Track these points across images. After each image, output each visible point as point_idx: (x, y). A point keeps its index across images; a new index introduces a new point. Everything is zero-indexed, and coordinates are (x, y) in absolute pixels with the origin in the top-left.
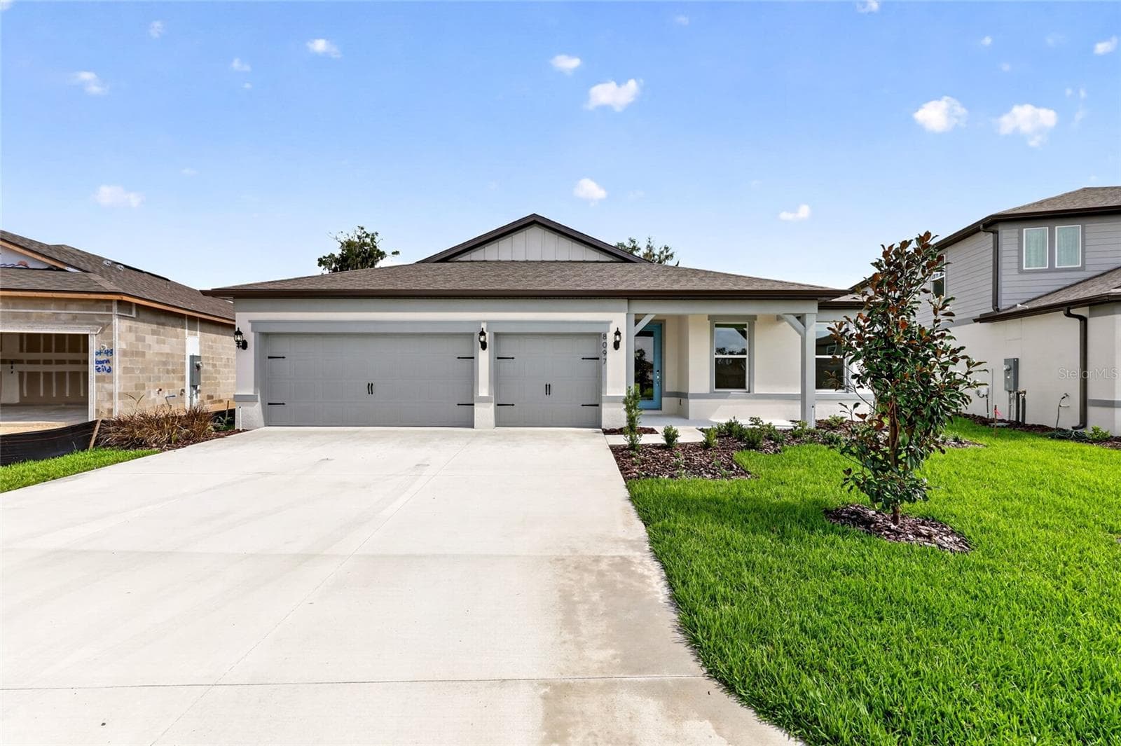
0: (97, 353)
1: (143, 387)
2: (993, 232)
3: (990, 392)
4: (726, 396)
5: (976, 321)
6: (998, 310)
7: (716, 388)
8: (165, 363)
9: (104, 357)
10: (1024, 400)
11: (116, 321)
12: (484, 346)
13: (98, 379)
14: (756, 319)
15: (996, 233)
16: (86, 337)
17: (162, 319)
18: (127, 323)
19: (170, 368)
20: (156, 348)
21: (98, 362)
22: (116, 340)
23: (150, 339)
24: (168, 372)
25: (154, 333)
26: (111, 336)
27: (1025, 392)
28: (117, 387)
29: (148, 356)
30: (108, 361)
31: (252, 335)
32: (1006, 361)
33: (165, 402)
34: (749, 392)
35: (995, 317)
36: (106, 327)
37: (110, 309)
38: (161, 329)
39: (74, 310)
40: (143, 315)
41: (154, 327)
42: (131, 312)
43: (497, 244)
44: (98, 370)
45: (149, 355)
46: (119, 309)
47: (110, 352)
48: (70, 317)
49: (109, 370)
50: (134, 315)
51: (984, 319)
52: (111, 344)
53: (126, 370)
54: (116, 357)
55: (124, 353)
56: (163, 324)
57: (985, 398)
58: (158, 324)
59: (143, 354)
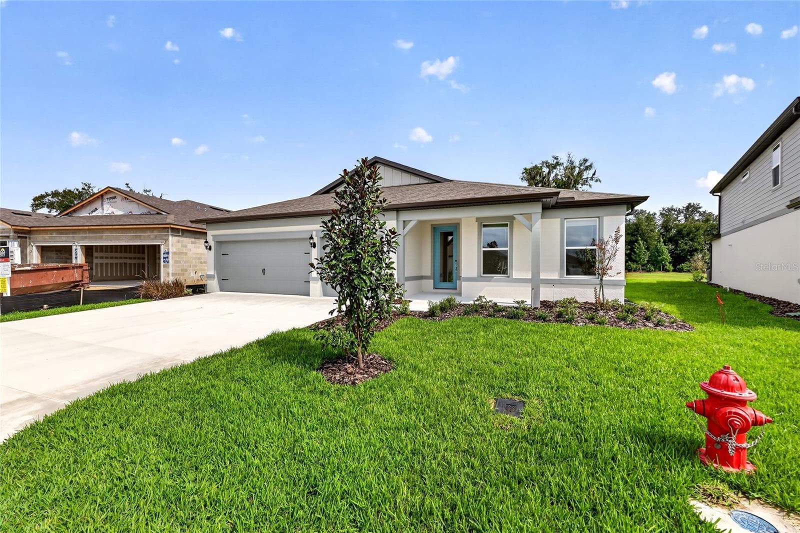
0: (164, 254)
1: (186, 270)
4: (490, 280)
7: (484, 273)
8: (199, 258)
9: (166, 256)
11: (170, 238)
12: (314, 246)
13: (164, 266)
16: (159, 245)
17: (198, 236)
18: (177, 238)
19: (203, 261)
20: (194, 250)
21: (164, 258)
22: (170, 247)
23: (190, 246)
24: (201, 263)
25: (192, 243)
26: (168, 246)
28: (171, 270)
29: (188, 255)
30: (167, 257)
31: (213, 242)
33: (199, 278)
34: (509, 276)
36: (167, 240)
37: (168, 232)
38: (197, 241)
39: (156, 233)
40: (186, 234)
41: (193, 240)
42: (179, 233)
44: (164, 262)
45: (190, 254)
46: (172, 232)
47: (168, 253)
48: (154, 236)
49: (168, 262)
50: (180, 234)
52: (168, 249)
53: (176, 262)
54: (170, 255)
55: (175, 253)
56: (199, 238)
58: (195, 238)
59: (186, 254)
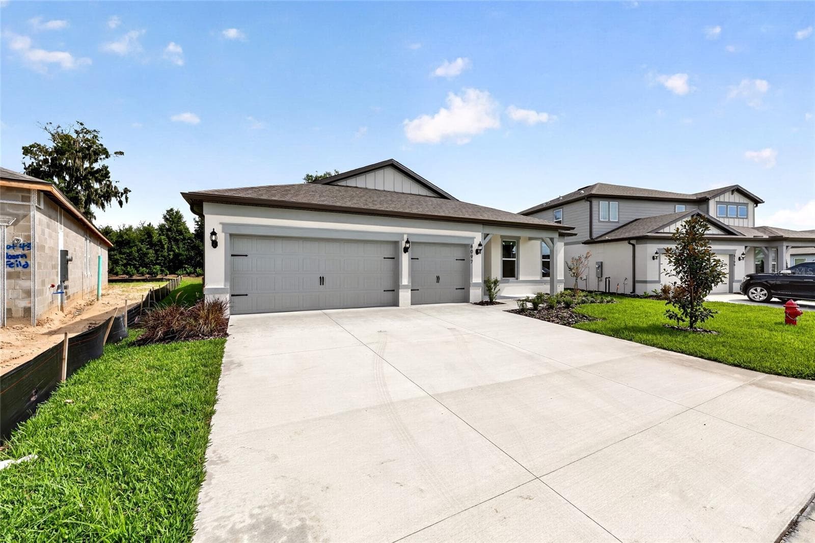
0: (9, 247)
2: (590, 201)
3: (588, 277)
4: (508, 282)
5: (583, 243)
6: (592, 239)
7: (504, 277)
8: (51, 258)
9: (17, 251)
10: (609, 281)
11: (35, 213)
12: (406, 250)
13: (10, 276)
14: (520, 239)
15: (591, 202)
19: (53, 263)
21: (10, 257)
22: (36, 233)
24: (53, 267)
26: (28, 229)
27: (609, 278)
30: (24, 256)
31: (223, 235)
32: (597, 263)
34: (517, 279)
35: (591, 242)
36: (22, 218)
37: (26, 199)
42: (40, 204)
43: (364, 176)
44: (10, 265)
46: (39, 201)
47: (28, 246)
49: (26, 265)
50: (42, 206)
51: (585, 243)
52: (28, 238)
54: (36, 252)
55: (38, 247)
56: (51, 217)
57: (585, 281)
